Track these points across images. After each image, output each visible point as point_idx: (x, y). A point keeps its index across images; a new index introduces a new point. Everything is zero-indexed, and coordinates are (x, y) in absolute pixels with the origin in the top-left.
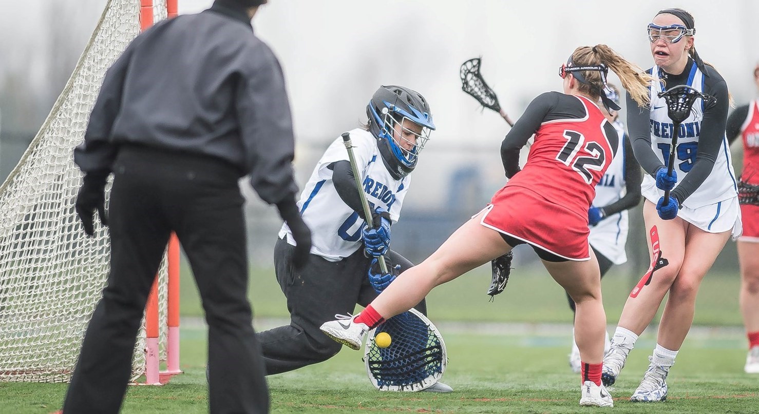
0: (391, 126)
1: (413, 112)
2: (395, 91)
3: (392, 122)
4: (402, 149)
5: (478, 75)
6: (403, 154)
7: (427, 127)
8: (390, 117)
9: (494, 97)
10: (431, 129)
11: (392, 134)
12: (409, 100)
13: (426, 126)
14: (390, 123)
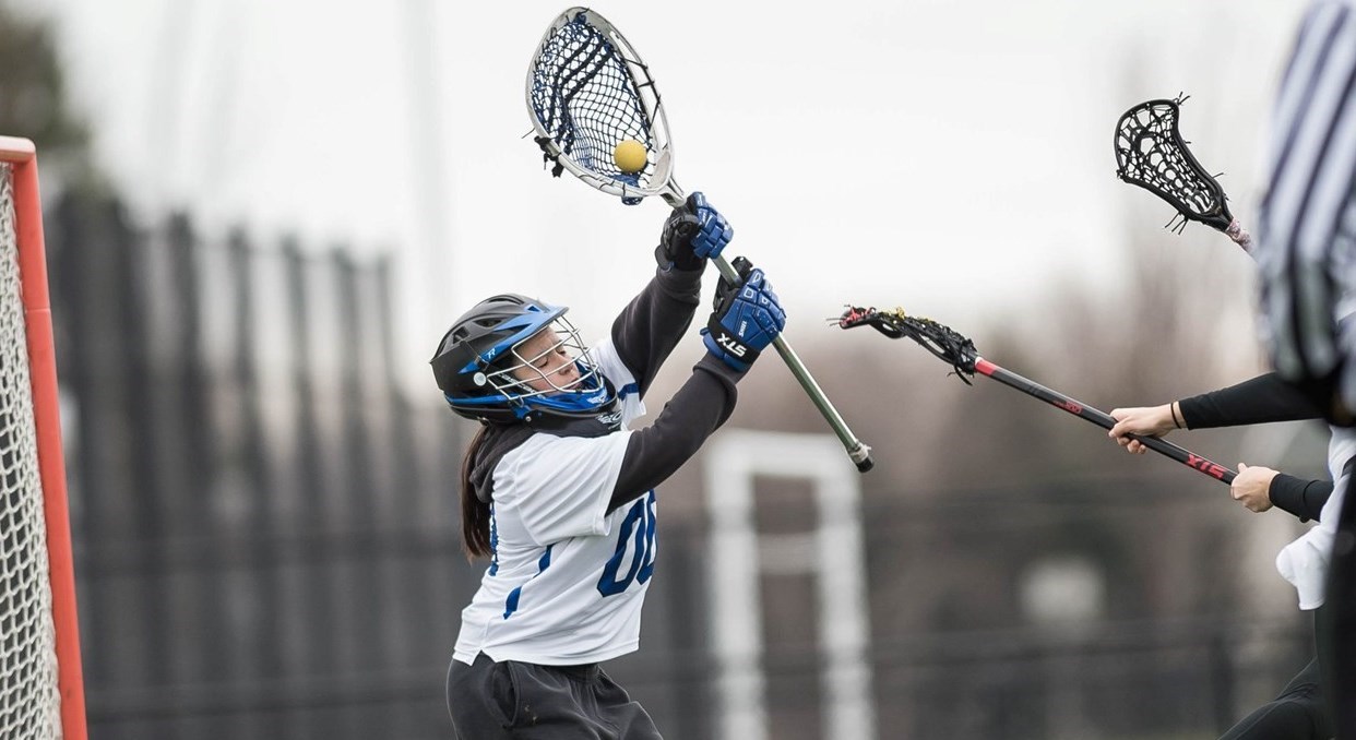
0: (515, 383)
1: (511, 329)
2: (455, 340)
3: (508, 378)
4: (569, 388)
5: (1175, 139)
6: (577, 393)
7: (555, 319)
8: (496, 376)
9: (1217, 193)
10: (561, 314)
11: (530, 389)
12: (485, 323)
13: (550, 321)
14: (507, 382)
